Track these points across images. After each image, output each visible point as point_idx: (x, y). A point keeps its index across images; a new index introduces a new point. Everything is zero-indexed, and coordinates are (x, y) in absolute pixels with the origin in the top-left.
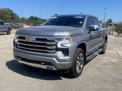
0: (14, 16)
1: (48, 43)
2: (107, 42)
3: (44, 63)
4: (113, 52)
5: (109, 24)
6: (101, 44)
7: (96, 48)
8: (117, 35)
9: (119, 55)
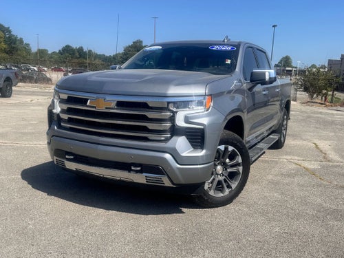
0: (15, 44)
1: (150, 115)
2: (288, 118)
3: (139, 169)
4: (305, 143)
5: (284, 70)
6: (274, 122)
7: (263, 133)
8: (309, 100)
9: (321, 151)
